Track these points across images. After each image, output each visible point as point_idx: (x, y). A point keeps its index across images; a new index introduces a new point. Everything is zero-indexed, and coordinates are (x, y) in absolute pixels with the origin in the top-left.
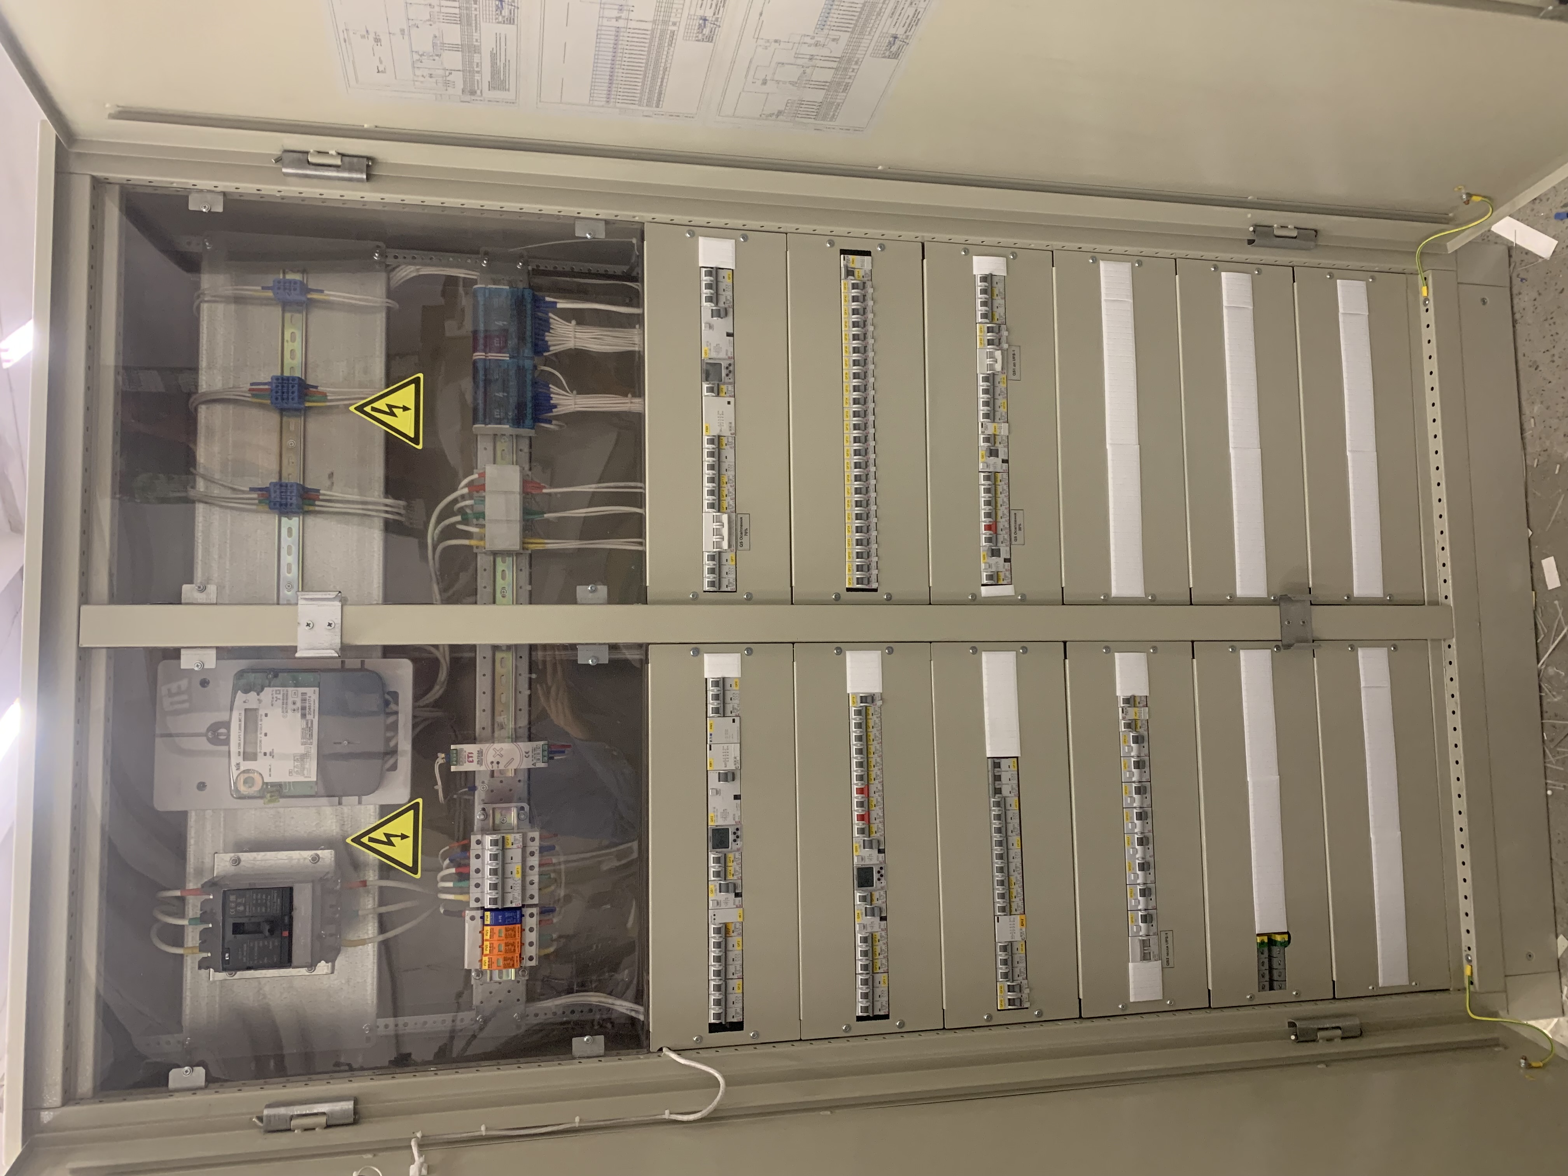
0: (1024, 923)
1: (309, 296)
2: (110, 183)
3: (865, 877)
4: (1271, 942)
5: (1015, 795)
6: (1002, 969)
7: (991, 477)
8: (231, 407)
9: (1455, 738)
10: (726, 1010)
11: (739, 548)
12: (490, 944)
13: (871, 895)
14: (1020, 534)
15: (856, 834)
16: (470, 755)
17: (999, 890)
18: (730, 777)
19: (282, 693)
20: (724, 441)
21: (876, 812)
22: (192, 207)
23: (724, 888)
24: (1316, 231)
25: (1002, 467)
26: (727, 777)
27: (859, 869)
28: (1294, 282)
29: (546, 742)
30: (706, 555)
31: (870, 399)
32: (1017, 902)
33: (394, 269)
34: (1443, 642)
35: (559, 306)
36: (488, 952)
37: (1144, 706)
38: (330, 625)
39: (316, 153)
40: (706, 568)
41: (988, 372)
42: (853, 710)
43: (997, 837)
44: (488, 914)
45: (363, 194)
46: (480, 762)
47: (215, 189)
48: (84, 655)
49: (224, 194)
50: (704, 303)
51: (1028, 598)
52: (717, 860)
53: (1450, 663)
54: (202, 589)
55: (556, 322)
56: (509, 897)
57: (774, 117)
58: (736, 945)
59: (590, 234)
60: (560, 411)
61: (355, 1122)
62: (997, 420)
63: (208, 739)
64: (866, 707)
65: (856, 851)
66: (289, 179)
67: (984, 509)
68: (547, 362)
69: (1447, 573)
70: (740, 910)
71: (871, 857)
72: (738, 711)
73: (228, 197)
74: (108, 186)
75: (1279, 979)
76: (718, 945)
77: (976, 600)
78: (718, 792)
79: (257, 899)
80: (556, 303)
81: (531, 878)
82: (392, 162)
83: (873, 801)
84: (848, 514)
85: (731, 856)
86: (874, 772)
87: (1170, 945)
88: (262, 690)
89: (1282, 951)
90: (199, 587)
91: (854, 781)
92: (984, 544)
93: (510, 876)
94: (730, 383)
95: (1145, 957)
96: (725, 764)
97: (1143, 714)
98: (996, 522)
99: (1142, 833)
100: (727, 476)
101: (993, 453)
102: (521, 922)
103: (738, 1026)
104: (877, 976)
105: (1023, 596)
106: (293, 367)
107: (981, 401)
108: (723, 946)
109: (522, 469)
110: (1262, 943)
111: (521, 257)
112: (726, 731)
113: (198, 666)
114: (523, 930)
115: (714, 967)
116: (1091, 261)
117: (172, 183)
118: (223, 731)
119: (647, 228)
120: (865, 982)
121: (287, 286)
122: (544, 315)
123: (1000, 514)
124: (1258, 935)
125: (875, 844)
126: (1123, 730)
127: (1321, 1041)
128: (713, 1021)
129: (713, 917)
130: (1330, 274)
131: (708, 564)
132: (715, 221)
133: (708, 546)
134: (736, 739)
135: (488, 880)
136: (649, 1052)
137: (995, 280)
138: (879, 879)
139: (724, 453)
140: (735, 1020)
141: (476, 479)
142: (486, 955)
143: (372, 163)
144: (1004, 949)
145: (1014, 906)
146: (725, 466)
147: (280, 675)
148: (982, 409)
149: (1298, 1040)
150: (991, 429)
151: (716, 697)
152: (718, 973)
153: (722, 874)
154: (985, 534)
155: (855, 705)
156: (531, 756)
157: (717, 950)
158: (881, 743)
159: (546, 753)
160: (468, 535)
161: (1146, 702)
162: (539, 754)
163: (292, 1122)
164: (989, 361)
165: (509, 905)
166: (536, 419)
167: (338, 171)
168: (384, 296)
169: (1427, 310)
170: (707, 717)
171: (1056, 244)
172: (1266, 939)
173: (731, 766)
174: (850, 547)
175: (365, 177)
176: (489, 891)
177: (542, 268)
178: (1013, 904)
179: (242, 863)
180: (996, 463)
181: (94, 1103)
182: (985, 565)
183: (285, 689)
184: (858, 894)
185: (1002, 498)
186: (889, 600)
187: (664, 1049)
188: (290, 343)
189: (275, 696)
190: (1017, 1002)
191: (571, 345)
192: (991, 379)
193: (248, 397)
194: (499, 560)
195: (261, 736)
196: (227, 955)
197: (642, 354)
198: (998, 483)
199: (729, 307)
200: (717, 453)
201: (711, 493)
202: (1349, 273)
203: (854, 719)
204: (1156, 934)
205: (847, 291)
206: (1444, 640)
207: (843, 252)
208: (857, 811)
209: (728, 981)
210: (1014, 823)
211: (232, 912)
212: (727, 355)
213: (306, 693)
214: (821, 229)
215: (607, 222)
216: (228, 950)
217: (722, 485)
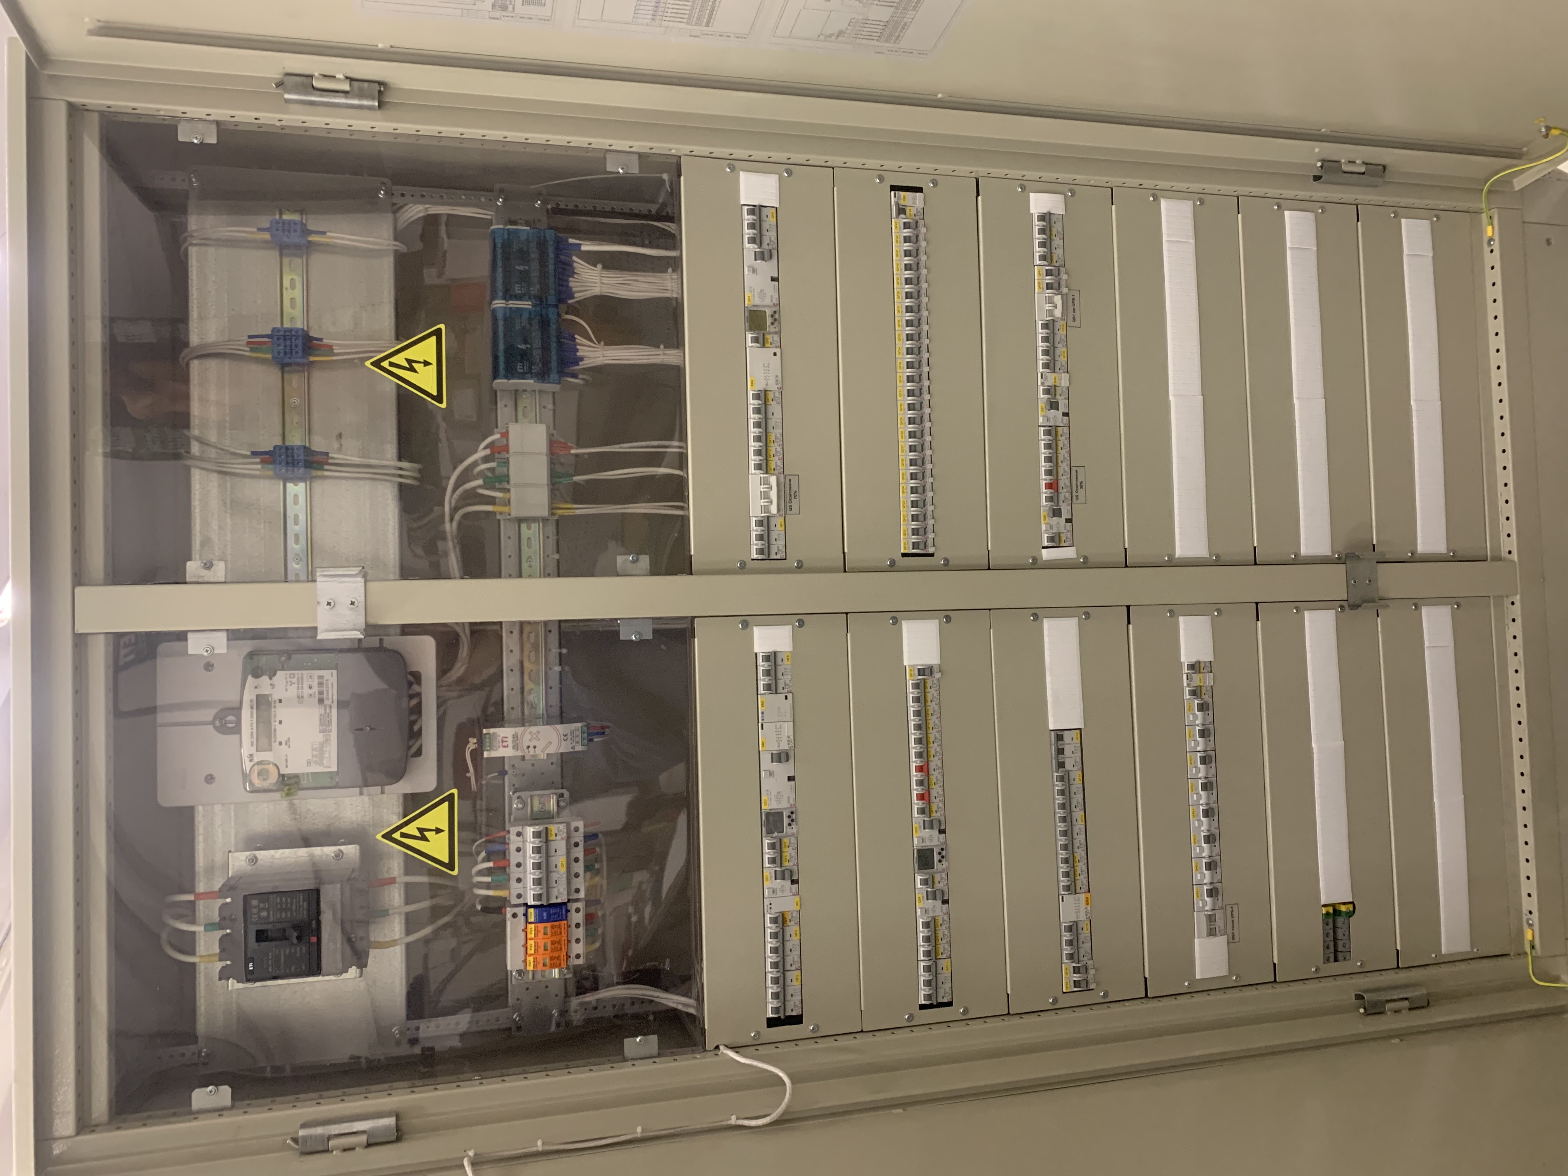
0: (1089, 901)
1: (310, 239)
2: (87, 110)
3: (925, 859)
4: (1336, 913)
5: (1079, 769)
6: (1067, 950)
7: (1052, 431)
8: (227, 362)
9: (1518, 697)
10: (784, 1004)
11: (788, 512)
12: (535, 943)
13: (933, 878)
14: (1081, 492)
15: (915, 814)
16: (504, 739)
17: (1063, 868)
18: (783, 757)
19: (296, 676)
20: (770, 396)
21: (936, 791)
22: (181, 138)
23: (780, 875)
24: (1384, 167)
25: (1062, 421)
26: (780, 757)
27: (919, 851)
28: (1358, 221)
29: (585, 724)
30: (753, 520)
31: (924, 348)
32: (1081, 880)
33: (401, 207)
34: (1505, 599)
35: (584, 248)
36: (532, 952)
37: (1208, 672)
38: (352, 603)
39: (321, 77)
40: (754, 534)
41: (1048, 319)
42: (910, 683)
43: (1060, 813)
44: (531, 910)
45: (373, 124)
46: (516, 747)
47: (208, 117)
48: (80, 641)
49: (218, 123)
50: (747, 245)
51: (1090, 560)
52: (772, 846)
53: (1514, 620)
54: (208, 566)
55: (579, 264)
56: (554, 892)
57: (834, 38)
58: (793, 935)
59: (622, 169)
60: (586, 364)
61: (398, 1139)
62: (1057, 370)
63: (216, 728)
64: (924, 679)
65: (916, 832)
66: (293, 107)
67: (1044, 466)
68: (572, 310)
69: (1512, 527)
70: (797, 898)
71: (930, 838)
72: (790, 687)
73: (223, 127)
74: (86, 113)
75: (1344, 950)
76: (775, 936)
77: (1036, 564)
78: (771, 774)
79: (281, 903)
80: (580, 245)
81: (576, 870)
82: (406, 87)
83: (933, 779)
84: (903, 474)
85: (786, 841)
86: (934, 748)
87: (1236, 919)
88: (275, 674)
89: (1346, 922)
90: (205, 564)
91: (913, 758)
92: (1045, 504)
93: (555, 869)
94: (776, 333)
95: (1212, 933)
96: (779, 744)
97: (1208, 680)
98: (1057, 480)
99: (1207, 804)
100: (775, 434)
101: (1054, 405)
102: (566, 919)
103: (797, 1020)
104: (939, 962)
105: (1085, 558)
106: (295, 319)
107: (1040, 350)
108: (780, 935)
109: (548, 428)
110: (1328, 913)
111: (538, 195)
112: (779, 708)
113: (207, 651)
114: (569, 926)
115: (771, 958)
116: (1152, 199)
117: (158, 110)
118: (231, 718)
119: (683, 160)
120: (928, 969)
121: (287, 226)
122: (567, 258)
123: (1061, 471)
124: (1324, 906)
125: (936, 824)
126: (1188, 697)
127: (1389, 1013)
128: (771, 1016)
129: (769, 906)
130: (1394, 212)
131: (755, 530)
132: (758, 155)
133: (755, 511)
134: (789, 717)
135: (531, 875)
136: (705, 1050)
137: (1053, 219)
138: (940, 861)
139: (770, 409)
140: (794, 1014)
141: (497, 439)
142: (531, 955)
143: (385, 89)
144: (1069, 929)
145: (1079, 884)
146: (771, 423)
147: (293, 656)
148: (1042, 359)
149: (1367, 1014)
150: (1051, 379)
151: (767, 673)
152: (775, 965)
153: (778, 860)
154: (1046, 493)
155: (912, 678)
156: (569, 739)
157: (774, 941)
158: (940, 717)
159: (585, 735)
160: (491, 501)
161: (1211, 666)
162: (577, 736)
163: (331, 1143)
164: (1048, 307)
165: (553, 901)
166: (562, 373)
167: (346, 98)
168: (392, 238)
169: (1492, 251)
170: (757, 694)
171: (1115, 181)
172: (1331, 910)
173: (784, 746)
174: (905, 509)
175: (377, 104)
176: (533, 887)
177: (562, 206)
178: (1077, 882)
179: (259, 862)
180: (1056, 416)
181: (110, 1131)
182: (1046, 527)
183: (300, 672)
184: (919, 877)
185: (1063, 454)
186: (947, 566)
187: (721, 1048)
188: (289, 290)
189: (289, 680)
190: (1083, 984)
191: (597, 291)
192: (1051, 326)
193: (246, 351)
194: (524, 526)
195: (275, 724)
196: (251, 965)
197: (680, 301)
198: (1059, 438)
199: (774, 249)
200: (763, 410)
201: (758, 453)
202: (1413, 212)
203: (912, 693)
204: (1221, 908)
205: (899, 232)
206: (1507, 597)
207: (893, 188)
208: (916, 790)
209: (786, 973)
210: (1078, 798)
211: (255, 918)
212: (772, 301)
213: (323, 677)
214: (871, 163)
215: (640, 155)
216: (252, 960)
217: (769, 444)
